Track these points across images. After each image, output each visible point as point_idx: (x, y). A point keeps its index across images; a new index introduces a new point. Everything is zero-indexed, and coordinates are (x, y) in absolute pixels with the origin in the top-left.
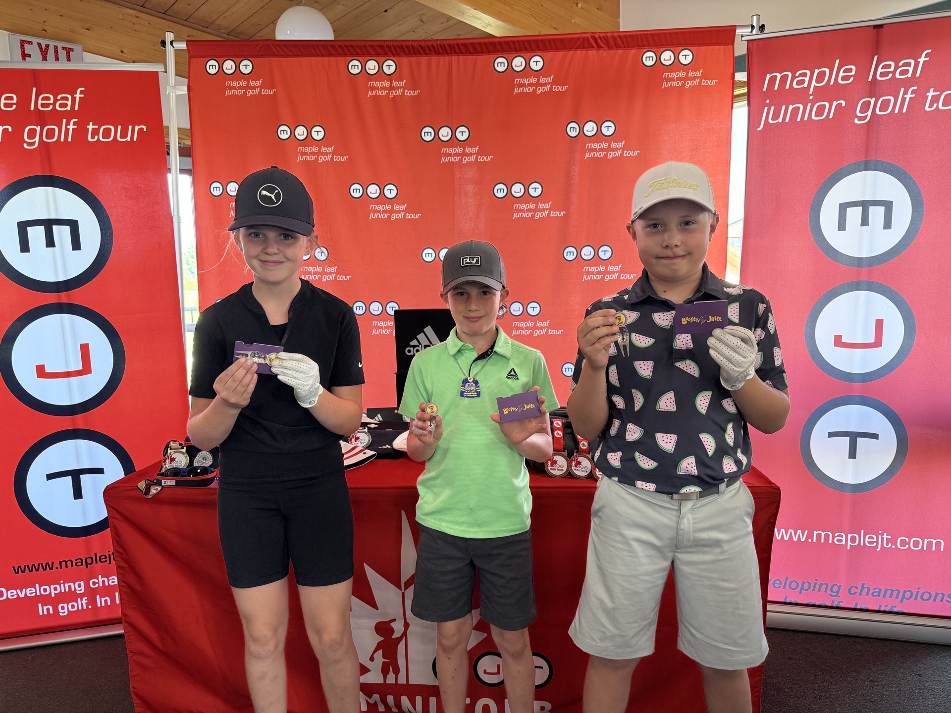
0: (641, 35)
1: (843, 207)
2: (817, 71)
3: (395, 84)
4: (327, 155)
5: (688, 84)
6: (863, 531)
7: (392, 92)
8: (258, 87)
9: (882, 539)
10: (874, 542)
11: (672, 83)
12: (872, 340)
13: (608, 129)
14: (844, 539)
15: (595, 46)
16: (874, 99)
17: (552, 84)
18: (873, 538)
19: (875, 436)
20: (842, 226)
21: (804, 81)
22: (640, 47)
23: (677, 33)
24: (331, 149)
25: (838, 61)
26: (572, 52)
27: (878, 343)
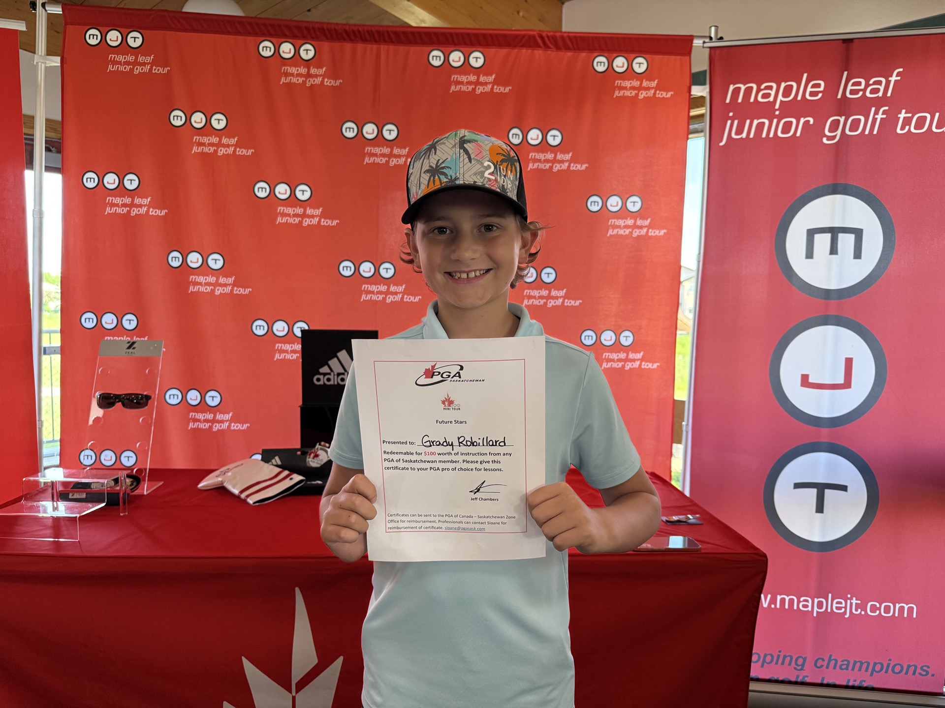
0: (592, 38)
1: (811, 234)
2: (783, 85)
3: (313, 71)
4: (228, 147)
5: (641, 94)
6: (830, 595)
7: (309, 80)
8: (148, 64)
9: (851, 604)
10: (843, 607)
11: (624, 92)
12: (841, 380)
13: (555, 138)
14: (809, 605)
15: (542, 45)
16: (843, 117)
17: (494, 83)
18: (841, 603)
19: (844, 488)
20: (809, 254)
21: (770, 94)
22: (591, 50)
23: (630, 39)
24: (233, 141)
25: (805, 75)
26: (517, 50)
27: (847, 384)
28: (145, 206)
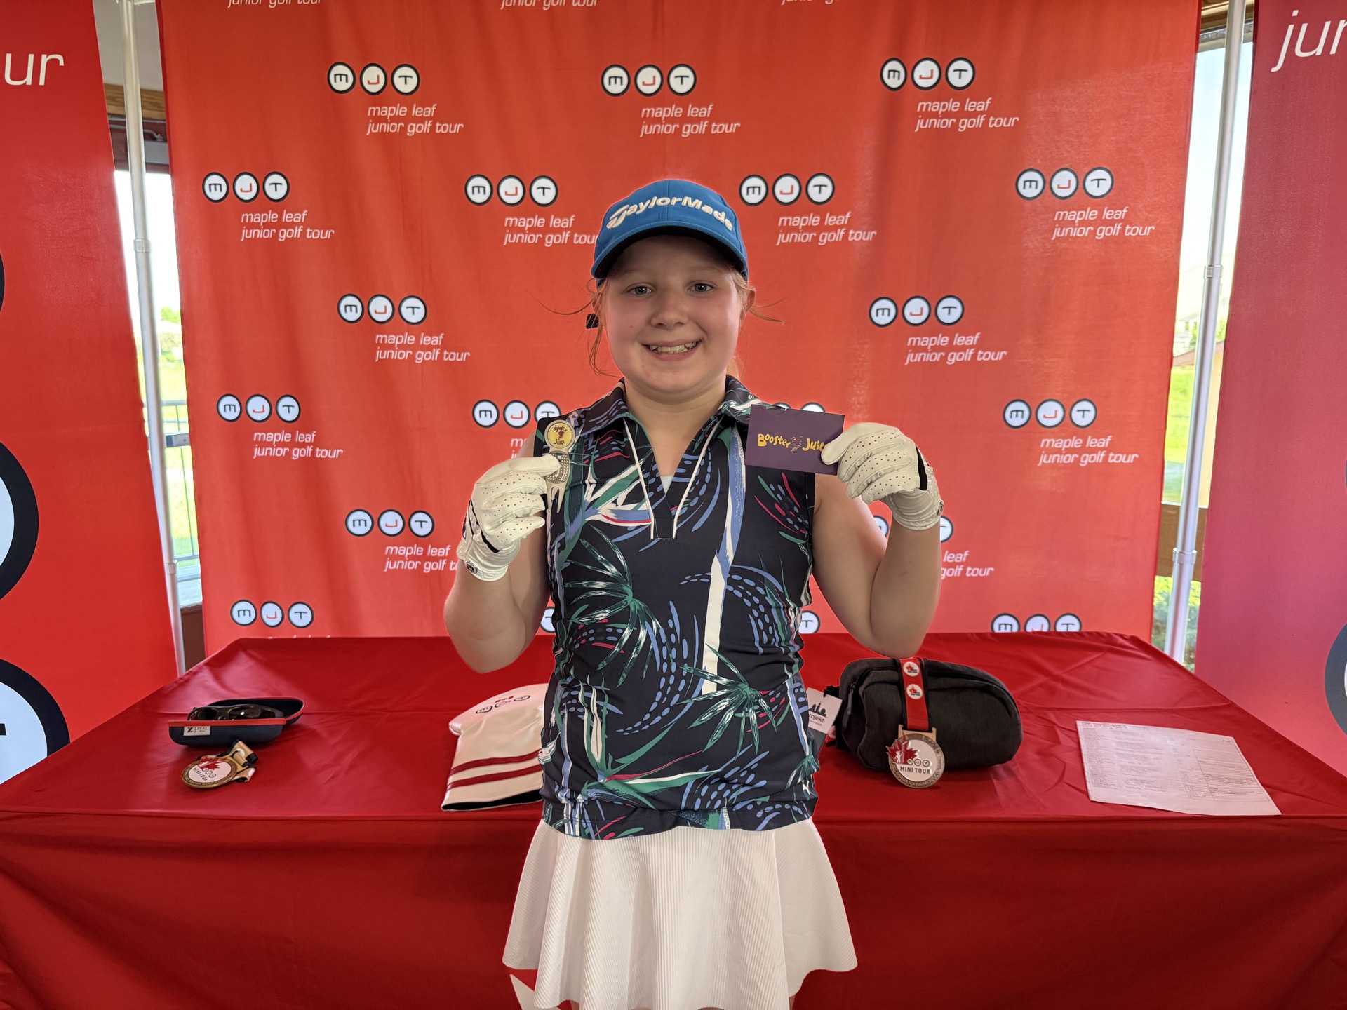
4: (423, 121)
7: (547, 1)
24: (430, 111)
28: (299, 224)
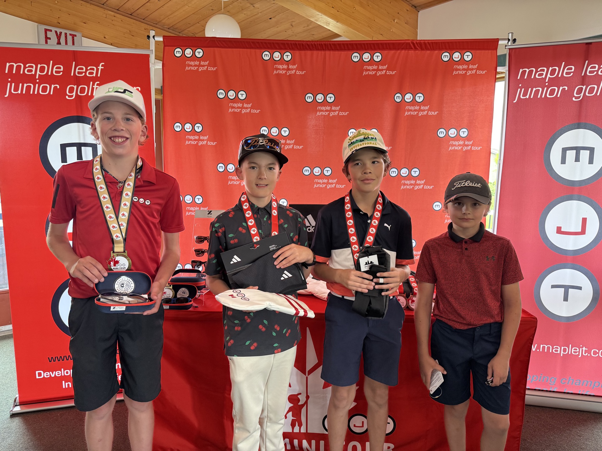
0: (441, 42)
1: (565, 150)
2: (551, 69)
3: (290, 67)
4: (247, 109)
5: (469, 72)
6: (570, 345)
7: (289, 72)
8: (206, 66)
9: (582, 350)
10: (578, 352)
11: (459, 72)
12: (579, 230)
13: (420, 98)
14: (559, 350)
15: (413, 48)
16: (585, 86)
17: (387, 70)
18: (577, 350)
19: (580, 288)
20: (563, 161)
21: (543, 74)
22: (440, 49)
23: (463, 42)
24: (250, 106)
25: (564, 63)
26: (399, 51)
27: (583, 232)
28: (205, 140)
